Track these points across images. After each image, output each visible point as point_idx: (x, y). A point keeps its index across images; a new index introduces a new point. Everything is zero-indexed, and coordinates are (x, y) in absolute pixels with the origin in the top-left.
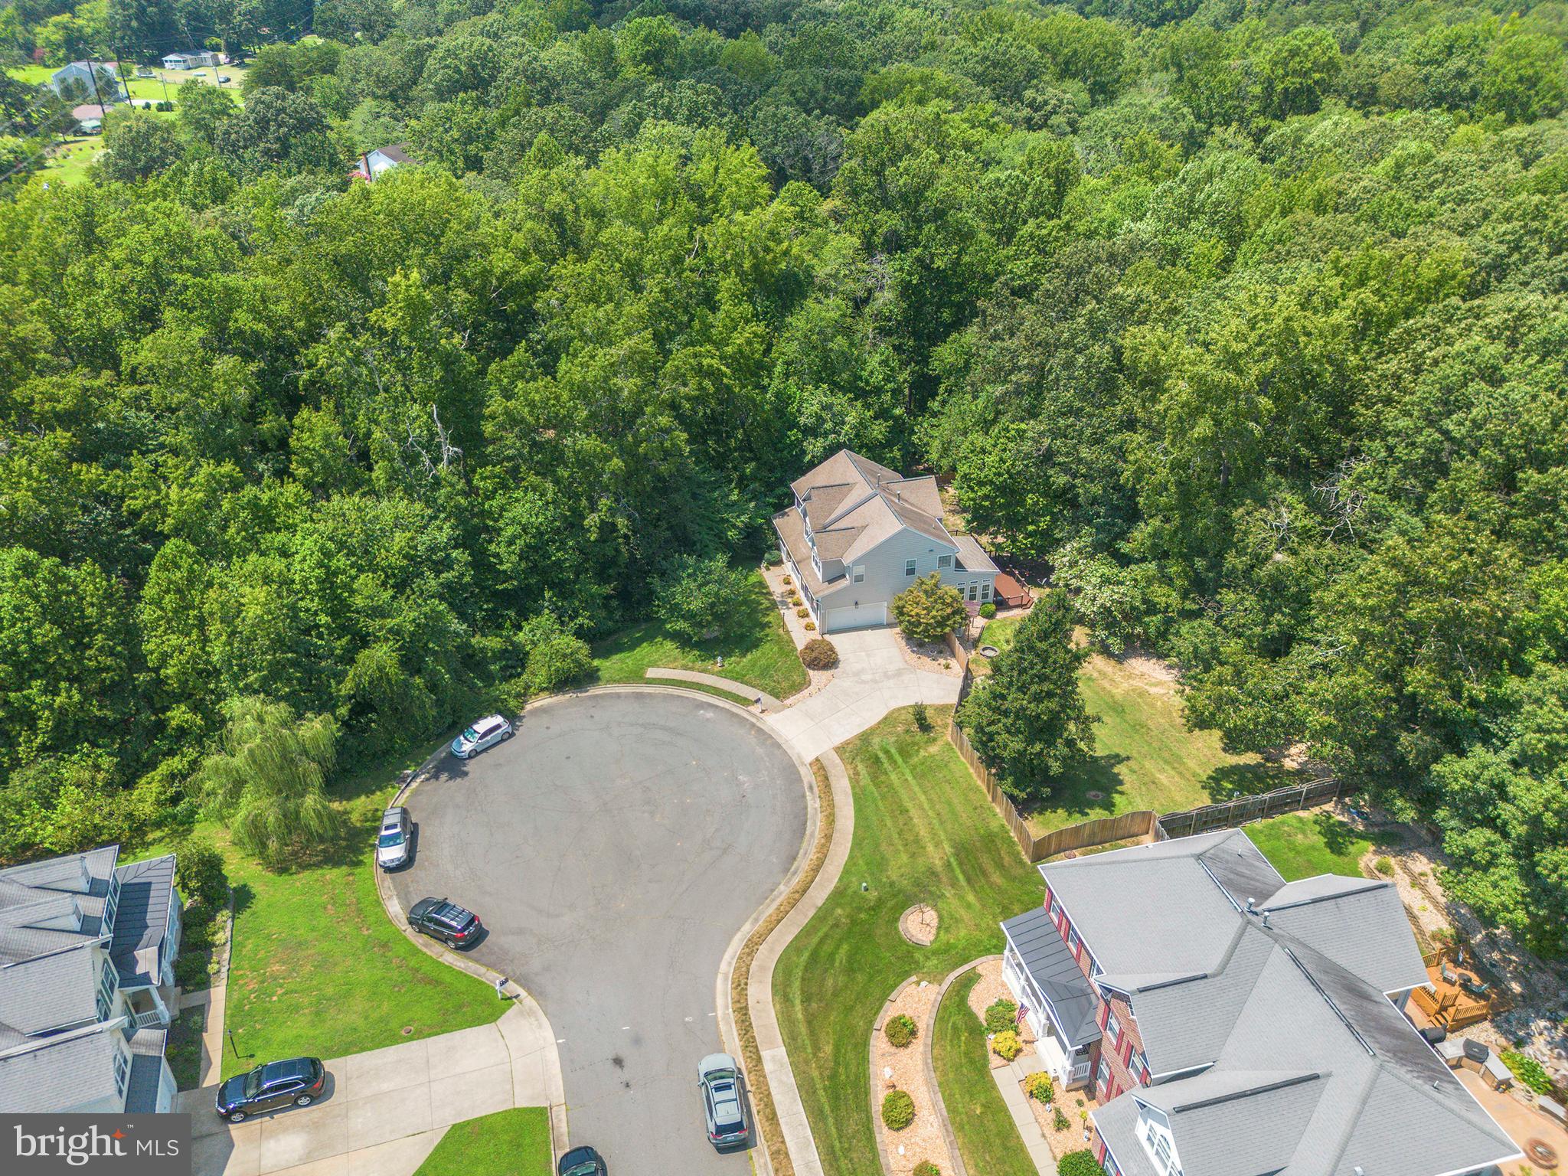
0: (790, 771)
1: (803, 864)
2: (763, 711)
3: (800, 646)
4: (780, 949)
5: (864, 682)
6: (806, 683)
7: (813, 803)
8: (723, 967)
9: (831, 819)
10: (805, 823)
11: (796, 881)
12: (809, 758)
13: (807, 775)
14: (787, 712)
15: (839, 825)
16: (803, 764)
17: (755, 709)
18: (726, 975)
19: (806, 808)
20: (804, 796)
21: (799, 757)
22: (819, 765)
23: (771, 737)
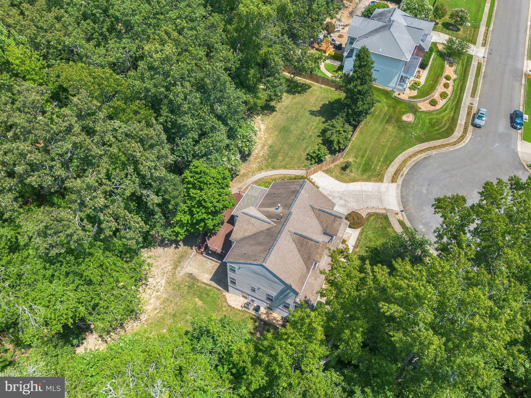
0: (405, 185)
1: (423, 155)
2: (397, 214)
3: (358, 231)
4: (446, 139)
5: (345, 201)
6: (370, 215)
7: (405, 171)
8: (464, 144)
9: (405, 162)
10: (414, 165)
11: (429, 153)
12: (395, 185)
13: (400, 180)
14: (388, 207)
15: (404, 158)
16: (398, 185)
17: (400, 216)
18: (464, 142)
19: (409, 170)
20: (407, 174)
21: (397, 188)
22: (393, 180)
23: (402, 202)
